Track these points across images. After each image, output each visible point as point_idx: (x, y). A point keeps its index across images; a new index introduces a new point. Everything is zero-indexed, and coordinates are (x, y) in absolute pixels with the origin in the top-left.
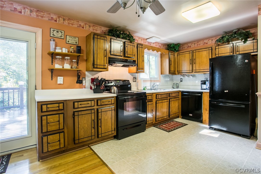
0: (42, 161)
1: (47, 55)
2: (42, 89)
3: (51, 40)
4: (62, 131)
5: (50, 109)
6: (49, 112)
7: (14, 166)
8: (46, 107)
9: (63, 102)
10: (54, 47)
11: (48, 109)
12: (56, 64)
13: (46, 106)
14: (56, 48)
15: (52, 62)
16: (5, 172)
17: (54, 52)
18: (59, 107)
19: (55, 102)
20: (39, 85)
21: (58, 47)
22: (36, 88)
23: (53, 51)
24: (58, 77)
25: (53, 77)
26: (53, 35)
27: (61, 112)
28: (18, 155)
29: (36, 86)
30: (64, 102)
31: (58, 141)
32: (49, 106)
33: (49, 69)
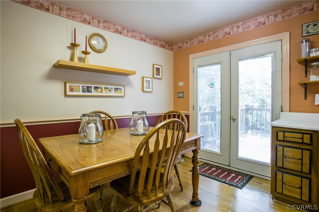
0: (276, 202)
1: (299, 64)
2: (290, 112)
3: (302, 42)
4: (306, 176)
5: (289, 139)
6: (287, 143)
7: (250, 188)
8: (283, 135)
9: (311, 132)
10: (308, 51)
11: (285, 138)
12: (312, 75)
13: (282, 133)
14: (311, 50)
15: (306, 73)
16: (241, 189)
17: (308, 57)
18: (302, 139)
19: (297, 131)
20: (286, 106)
21: (314, 49)
22: (282, 109)
23: (306, 56)
24: (316, 95)
25: (307, 96)
26: (308, 32)
27: (306, 147)
28: (258, 181)
29: (282, 107)
30: (313, 133)
31: (298, 187)
32: (286, 134)
33: (301, 84)
